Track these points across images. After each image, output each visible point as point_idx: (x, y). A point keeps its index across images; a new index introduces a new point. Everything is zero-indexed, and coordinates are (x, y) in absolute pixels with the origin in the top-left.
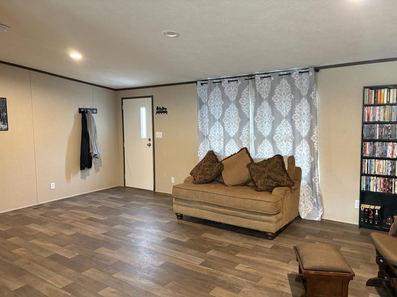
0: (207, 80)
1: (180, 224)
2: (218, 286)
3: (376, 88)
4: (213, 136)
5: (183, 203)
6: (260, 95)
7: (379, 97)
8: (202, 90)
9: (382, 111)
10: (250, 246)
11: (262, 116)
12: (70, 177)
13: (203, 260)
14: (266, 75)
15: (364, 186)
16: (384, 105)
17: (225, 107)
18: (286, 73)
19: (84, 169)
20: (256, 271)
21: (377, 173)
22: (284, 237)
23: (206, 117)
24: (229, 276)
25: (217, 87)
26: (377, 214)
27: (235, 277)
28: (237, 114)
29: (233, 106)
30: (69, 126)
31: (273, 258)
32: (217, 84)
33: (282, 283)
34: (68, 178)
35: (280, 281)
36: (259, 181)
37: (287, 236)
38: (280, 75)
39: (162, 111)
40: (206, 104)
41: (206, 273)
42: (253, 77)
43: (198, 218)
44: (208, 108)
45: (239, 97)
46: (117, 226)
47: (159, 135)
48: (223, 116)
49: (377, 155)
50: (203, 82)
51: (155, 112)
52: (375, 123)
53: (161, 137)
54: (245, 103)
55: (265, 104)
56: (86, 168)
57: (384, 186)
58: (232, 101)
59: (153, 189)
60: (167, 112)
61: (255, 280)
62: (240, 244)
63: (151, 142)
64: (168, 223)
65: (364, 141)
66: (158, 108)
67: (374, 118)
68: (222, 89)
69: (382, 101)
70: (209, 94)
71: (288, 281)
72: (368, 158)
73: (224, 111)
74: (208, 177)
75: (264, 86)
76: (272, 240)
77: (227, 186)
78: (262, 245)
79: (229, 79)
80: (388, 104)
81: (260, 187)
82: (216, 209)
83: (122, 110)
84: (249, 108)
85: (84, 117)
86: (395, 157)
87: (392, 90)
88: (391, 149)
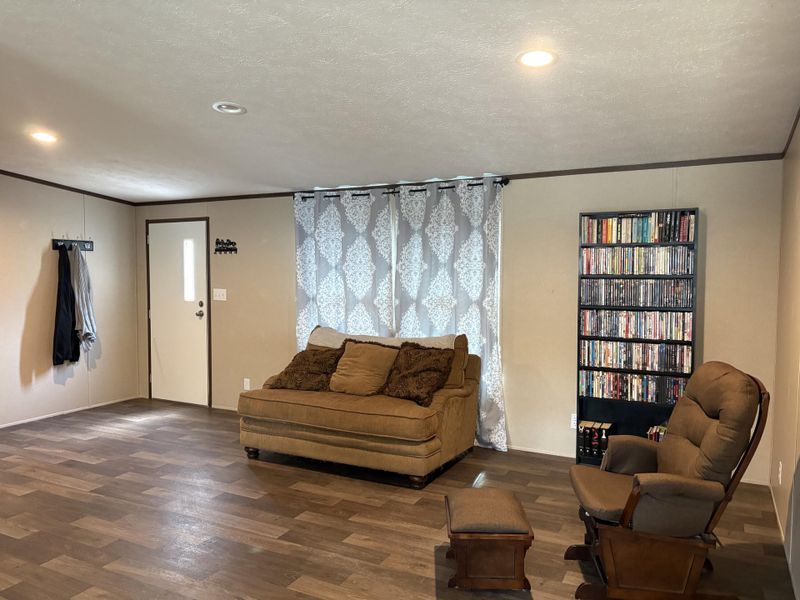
0: (313, 192)
1: (251, 467)
2: (308, 573)
3: (600, 217)
4: (325, 296)
5: (259, 428)
6: (407, 224)
7: (604, 232)
8: (303, 211)
9: (609, 256)
10: (377, 502)
11: (411, 262)
12: (31, 381)
13: (286, 530)
14: (420, 187)
15: (583, 388)
16: (612, 246)
17: (346, 244)
18: (447, 185)
19: (62, 363)
20: (377, 544)
21: (603, 365)
22: (443, 485)
23: (313, 261)
24: (330, 555)
25: (332, 205)
26: (604, 437)
27: (340, 556)
28: (369, 257)
29: (361, 242)
30: (31, 272)
31: (414, 521)
32: (332, 199)
33: (423, 563)
34: (26, 380)
35: (419, 558)
37: (449, 482)
38: (440, 188)
39: (227, 247)
40: (312, 236)
41: (287, 553)
42: (397, 190)
43: (288, 455)
44: (316, 244)
45: (372, 225)
46: (124, 475)
47: (219, 294)
48: (343, 259)
49: (603, 333)
50: (307, 195)
51: (213, 247)
52: (598, 277)
53: (225, 299)
54: (383, 237)
55: (416, 240)
56: (66, 362)
57: (615, 388)
58: (361, 231)
59: (206, 403)
60: (236, 250)
61: (374, 561)
62: (361, 499)
63: (204, 309)
64: (228, 467)
65: (582, 308)
66: (218, 242)
67: (597, 268)
68: (341, 209)
69: (609, 239)
70: (316, 218)
71: (433, 558)
72: (589, 338)
73: (345, 251)
75: (416, 204)
76: (420, 489)
78: (401, 499)
79: (354, 192)
80: (619, 243)
82: (321, 436)
83: (148, 246)
84: (390, 246)
85: (65, 257)
86: (630, 336)
87: (624, 221)
88: (625, 323)
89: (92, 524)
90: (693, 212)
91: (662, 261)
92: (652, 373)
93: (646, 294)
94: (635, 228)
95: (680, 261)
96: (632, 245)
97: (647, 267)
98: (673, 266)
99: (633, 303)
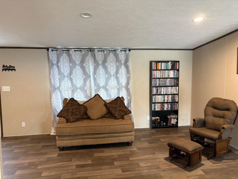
3: (157, 62)
6: (98, 61)
7: (157, 66)
8: (52, 55)
9: (159, 73)
14: (101, 50)
15: (153, 108)
16: (160, 70)
17: (72, 68)
18: (113, 50)
21: (158, 102)
25: (65, 54)
26: (159, 121)
28: (82, 73)
29: (78, 68)
32: (64, 51)
36: (116, 113)
39: (9, 68)
42: (93, 50)
47: (5, 89)
49: (158, 93)
50: (53, 49)
52: (157, 78)
53: (10, 90)
54: (87, 66)
55: (100, 67)
57: (161, 107)
58: (78, 63)
60: (15, 70)
66: (4, 66)
67: (156, 76)
68: (70, 55)
69: (159, 68)
72: (154, 95)
75: (99, 56)
77: (93, 120)
79: (75, 49)
84: (90, 69)
86: (164, 94)
87: (162, 63)
88: (163, 90)
90: (179, 62)
91: (172, 74)
92: (170, 102)
93: (168, 83)
94: (165, 65)
95: (176, 74)
96: (165, 70)
97: (168, 76)
98: (174, 75)
99: (165, 85)
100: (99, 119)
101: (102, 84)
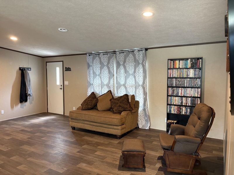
0: (92, 53)
1: (72, 132)
2: (83, 162)
3: (174, 60)
4: (95, 84)
5: (75, 121)
6: (119, 62)
7: (175, 65)
8: (89, 59)
9: (176, 72)
10: (106, 143)
11: (120, 74)
12: (14, 107)
13: (79, 150)
14: (122, 52)
15: (169, 110)
16: (177, 69)
17: (101, 68)
18: (131, 51)
19: (22, 102)
20: (104, 155)
21: (174, 104)
22: (126, 138)
23: (92, 73)
24: (90, 157)
25: (97, 57)
27: (93, 158)
28: (108, 72)
29: (106, 68)
30: (13, 77)
31: (116, 148)
32: (97, 55)
33: (116, 160)
34: (12, 107)
35: (115, 159)
36: (115, 108)
37: (128, 137)
38: (129, 52)
39: (68, 69)
40: (92, 66)
41: (78, 156)
42: (115, 53)
43: (83, 129)
44: (93, 69)
45: (108, 63)
46: (37, 134)
47: (66, 83)
48: (101, 73)
49: (175, 95)
50: (90, 54)
51: (64, 69)
52: (173, 78)
53: (68, 84)
54: (112, 66)
55: (122, 67)
56: (24, 102)
57: (178, 110)
58: (105, 65)
59: (63, 114)
60: (71, 70)
61: (102, 159)
62: (102, 142)
63: (62, 87)
64: (66, 132)
65: (168, 87)
66: (66, 68)
67: (173, 75)
68: (100, 58)
69: (176, 67)
70: (93, 61)
71: (119, 159)
72: (170, 96)
73: (101, 71)
74: (89, 107)
75: (121, 57)
76: (119, 139)
77: (99, 111)
78: (113, 142)
79: (103, 53)
80: (179, 68)
81: (115, 111)
82: (92, 123)
83: (46, 69)
84: (114, 69)
85: (23, 72)
86: (182, 95)
87: (181, 61)
88: (181, 92)
89: (26, 147)
90: (201, 58)
91: (192, 73)
92: (189, 106)
93: (187, 83)
94: (184, 64)
95: (197, 73)
96: (183, 69)
97: (187, 75)
98: (195, 75)
99: (183, 86)
100: (104, 111)
101: (122, 83)
